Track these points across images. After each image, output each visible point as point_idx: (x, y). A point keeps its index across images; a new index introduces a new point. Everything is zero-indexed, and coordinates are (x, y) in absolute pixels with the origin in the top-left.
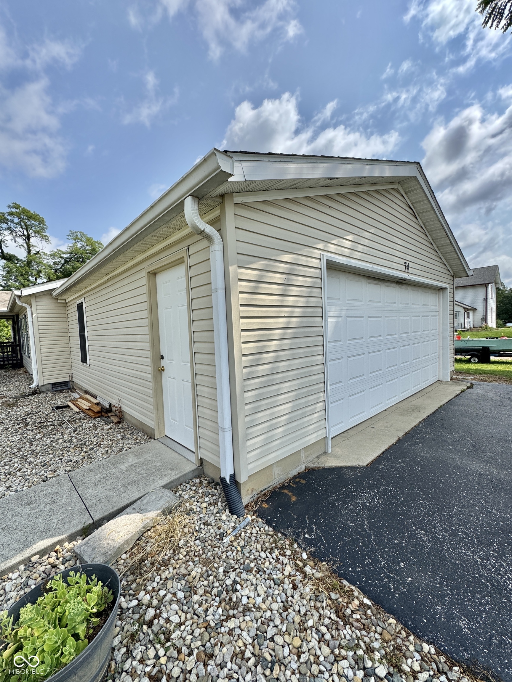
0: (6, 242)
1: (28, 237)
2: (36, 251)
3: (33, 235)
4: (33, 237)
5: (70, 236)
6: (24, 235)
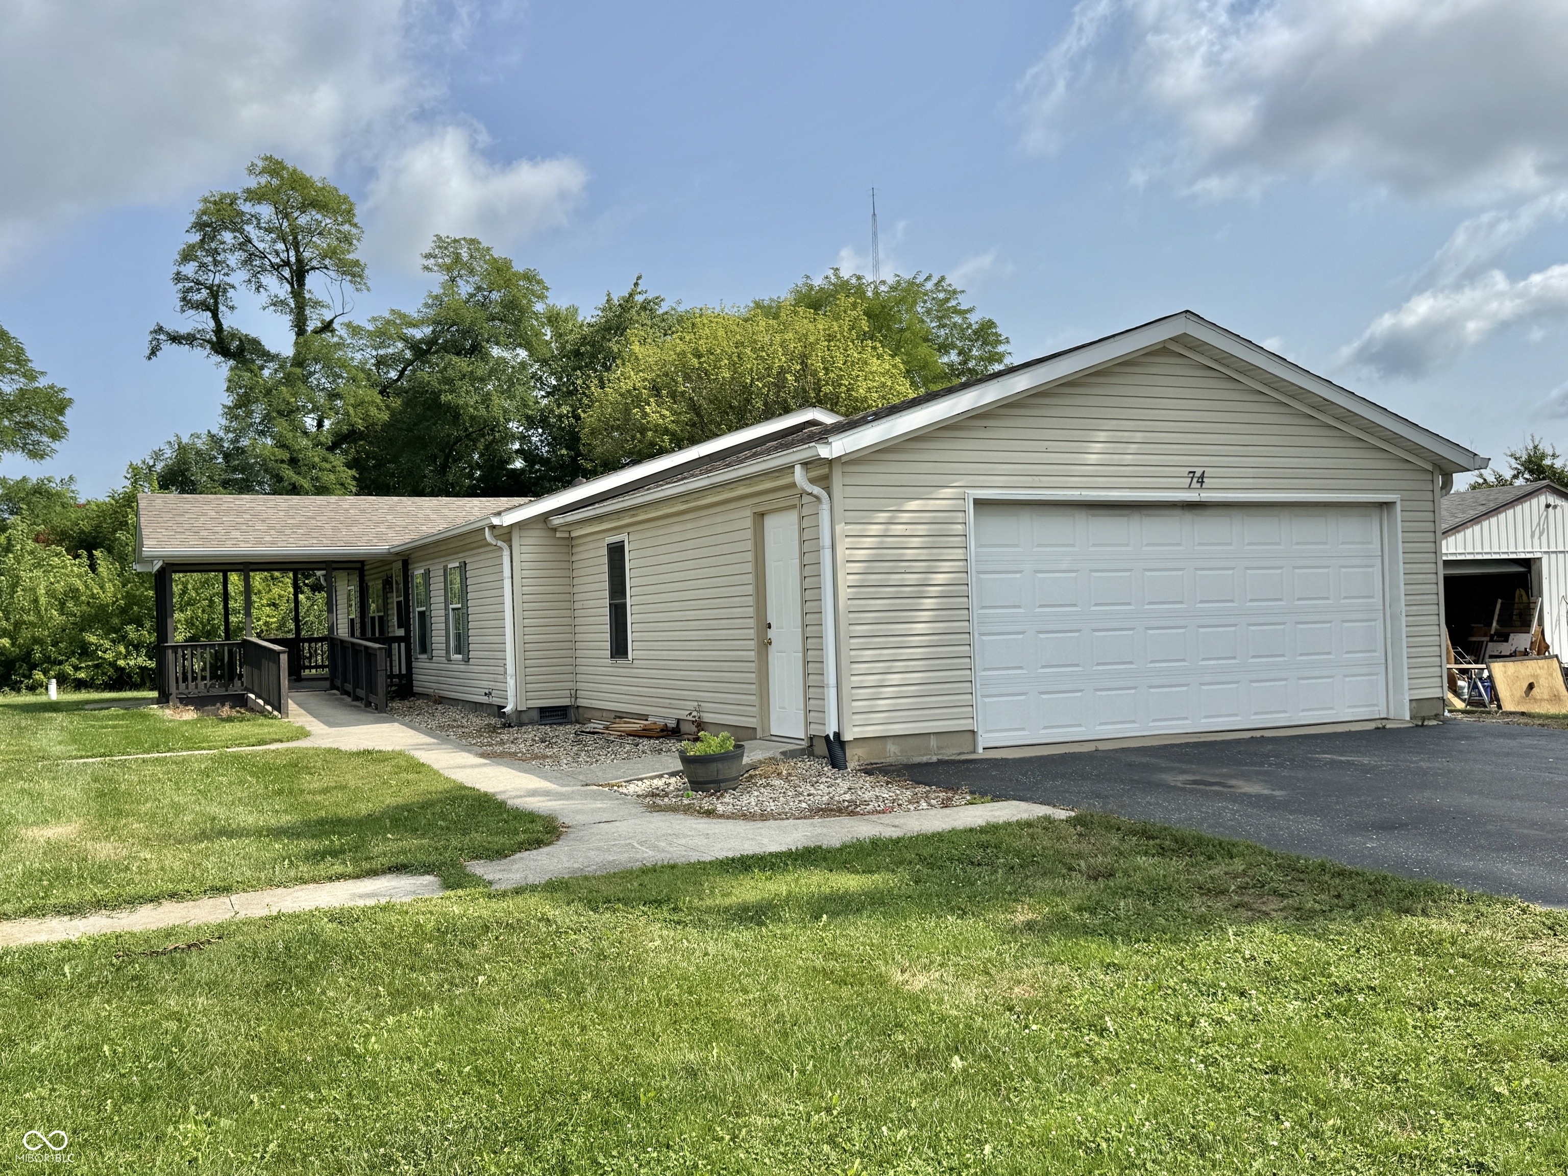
0: (231, 293)
1: (299, 274)
2: (323, 321)
3: (315, 263)
4: (313, 268)
5: (435, 257)
6: (287, 263)
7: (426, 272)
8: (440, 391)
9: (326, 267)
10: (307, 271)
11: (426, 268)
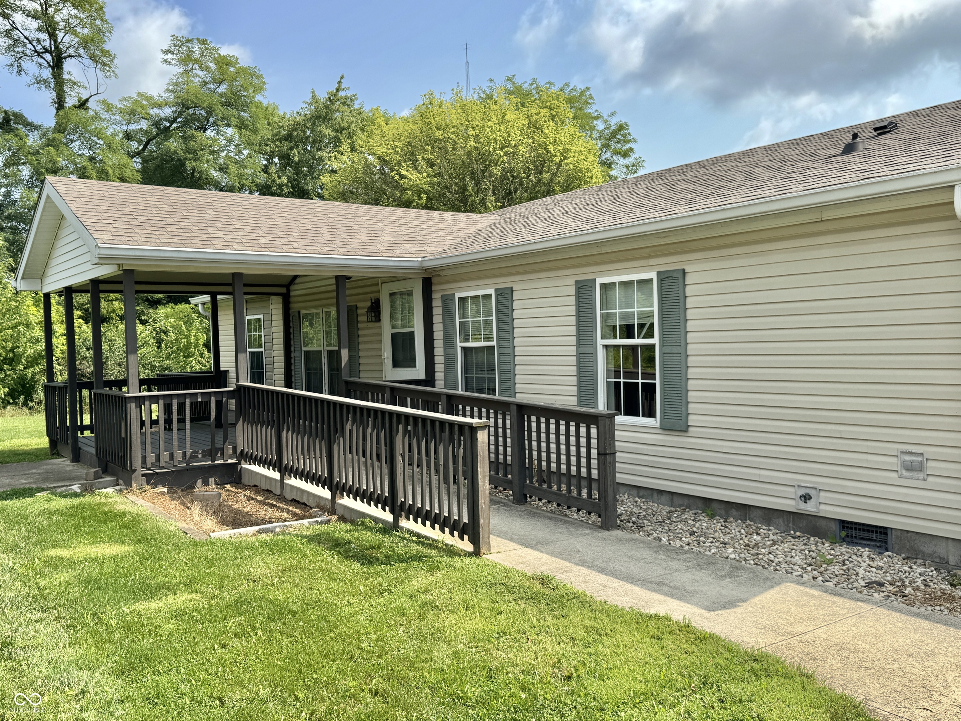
1: (59, 60)
2: (80, 99)
3: (70, 52)
4: (70, 56)
5: (172, 53)
6: (47, 50)
7: (165, 64)
8: (186, 159)
9: (80, 56)
10: (65, 58)
11: (166, 61)
